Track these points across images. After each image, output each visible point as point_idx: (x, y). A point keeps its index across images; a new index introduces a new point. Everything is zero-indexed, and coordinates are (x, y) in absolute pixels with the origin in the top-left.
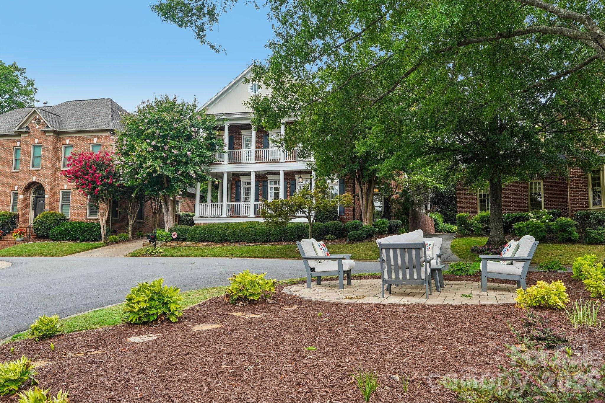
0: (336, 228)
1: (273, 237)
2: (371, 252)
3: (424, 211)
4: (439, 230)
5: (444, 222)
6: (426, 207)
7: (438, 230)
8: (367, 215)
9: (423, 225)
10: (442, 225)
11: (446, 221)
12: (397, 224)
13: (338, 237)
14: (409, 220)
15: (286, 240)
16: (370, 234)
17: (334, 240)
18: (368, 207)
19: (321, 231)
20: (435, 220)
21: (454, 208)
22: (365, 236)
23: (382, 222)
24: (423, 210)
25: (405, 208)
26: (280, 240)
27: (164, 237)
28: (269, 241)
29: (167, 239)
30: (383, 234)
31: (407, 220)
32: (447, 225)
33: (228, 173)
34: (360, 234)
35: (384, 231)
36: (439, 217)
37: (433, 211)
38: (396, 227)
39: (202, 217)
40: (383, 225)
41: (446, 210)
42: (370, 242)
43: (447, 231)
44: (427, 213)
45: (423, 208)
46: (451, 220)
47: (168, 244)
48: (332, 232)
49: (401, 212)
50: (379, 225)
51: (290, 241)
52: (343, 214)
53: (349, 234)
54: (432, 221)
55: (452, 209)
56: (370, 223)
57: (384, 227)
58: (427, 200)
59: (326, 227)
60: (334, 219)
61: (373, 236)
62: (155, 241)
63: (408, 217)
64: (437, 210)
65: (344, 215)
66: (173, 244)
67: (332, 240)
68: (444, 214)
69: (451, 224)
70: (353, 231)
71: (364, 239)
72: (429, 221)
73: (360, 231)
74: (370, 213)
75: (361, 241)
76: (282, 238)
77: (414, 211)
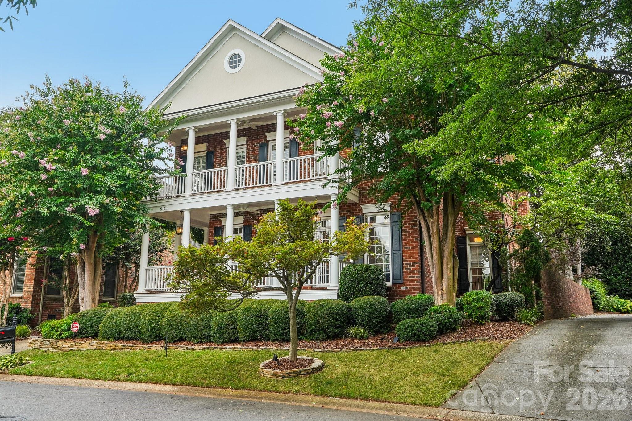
0: (371, 313)
1: (241, 332)
2: (434, 378)
3: (572, 277)
4: (601, 309)
5: (608, 294)
6: (575, 270)
7: (599, 307)
8: (442, 283)
9: (571, 301)
10: (606, 299)
11: (611, 292)
12: (514, 301)
13: (377, 333)
14: (542, 292)
15: (266, 339)
16: (446, 324)
17: (367, 338)
18: (445, 266)
19: (337, 320)
20: (592, 292)
21: (622, 271)
22: (434, 330)
23: (476, 296)
24: (569, 275)
25: (530, 266)
26: (253, 339)
27: (57, 330)
28: (235, 341)
29: (61, 334)
30: (481, 324)
31: (538, 293)
32: (614, 299)
33: (192, 211)
34: (422, 325)
35: (482, 317)
36: (598, 287)
37: (587, 277)
38: (512, 307)
39: (150, 292)
40: (480, 304)
41: (608, 275)
42: (445, 344)
43: (614, 309)
44: (576, 279)
45: (570, 272)
46: (618, 291)
47: (60, 344)
48: (363, 321)
49: (523, 275)
50: (470, 304)
51: (274, 340)
52: (401, 281)
53: (399, 326)
54: (587, 293)
55: (620, 272)
56: (450, 300)
57: (481, 308)
58: (575, 258)
59: (349, 309)
60: (373, 293)
61: (454, 330)
62: (13, 342)
63: (540, 287)
64: (594, 275)
65: (402, 284)
66: (67, 345)
67: (362, 338)
68: (607, 282)
69: (620, 297)
70: (409, 317)
71: (433, 338)
72: (583, 292)
73: (424, 319)
74: (449, 279)
75: (424, 341)
76: (258, 334)
77: (551, 276)
